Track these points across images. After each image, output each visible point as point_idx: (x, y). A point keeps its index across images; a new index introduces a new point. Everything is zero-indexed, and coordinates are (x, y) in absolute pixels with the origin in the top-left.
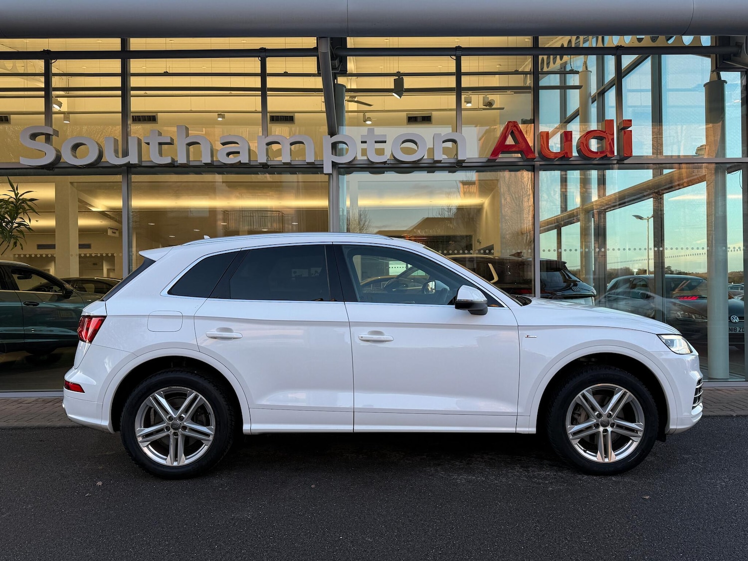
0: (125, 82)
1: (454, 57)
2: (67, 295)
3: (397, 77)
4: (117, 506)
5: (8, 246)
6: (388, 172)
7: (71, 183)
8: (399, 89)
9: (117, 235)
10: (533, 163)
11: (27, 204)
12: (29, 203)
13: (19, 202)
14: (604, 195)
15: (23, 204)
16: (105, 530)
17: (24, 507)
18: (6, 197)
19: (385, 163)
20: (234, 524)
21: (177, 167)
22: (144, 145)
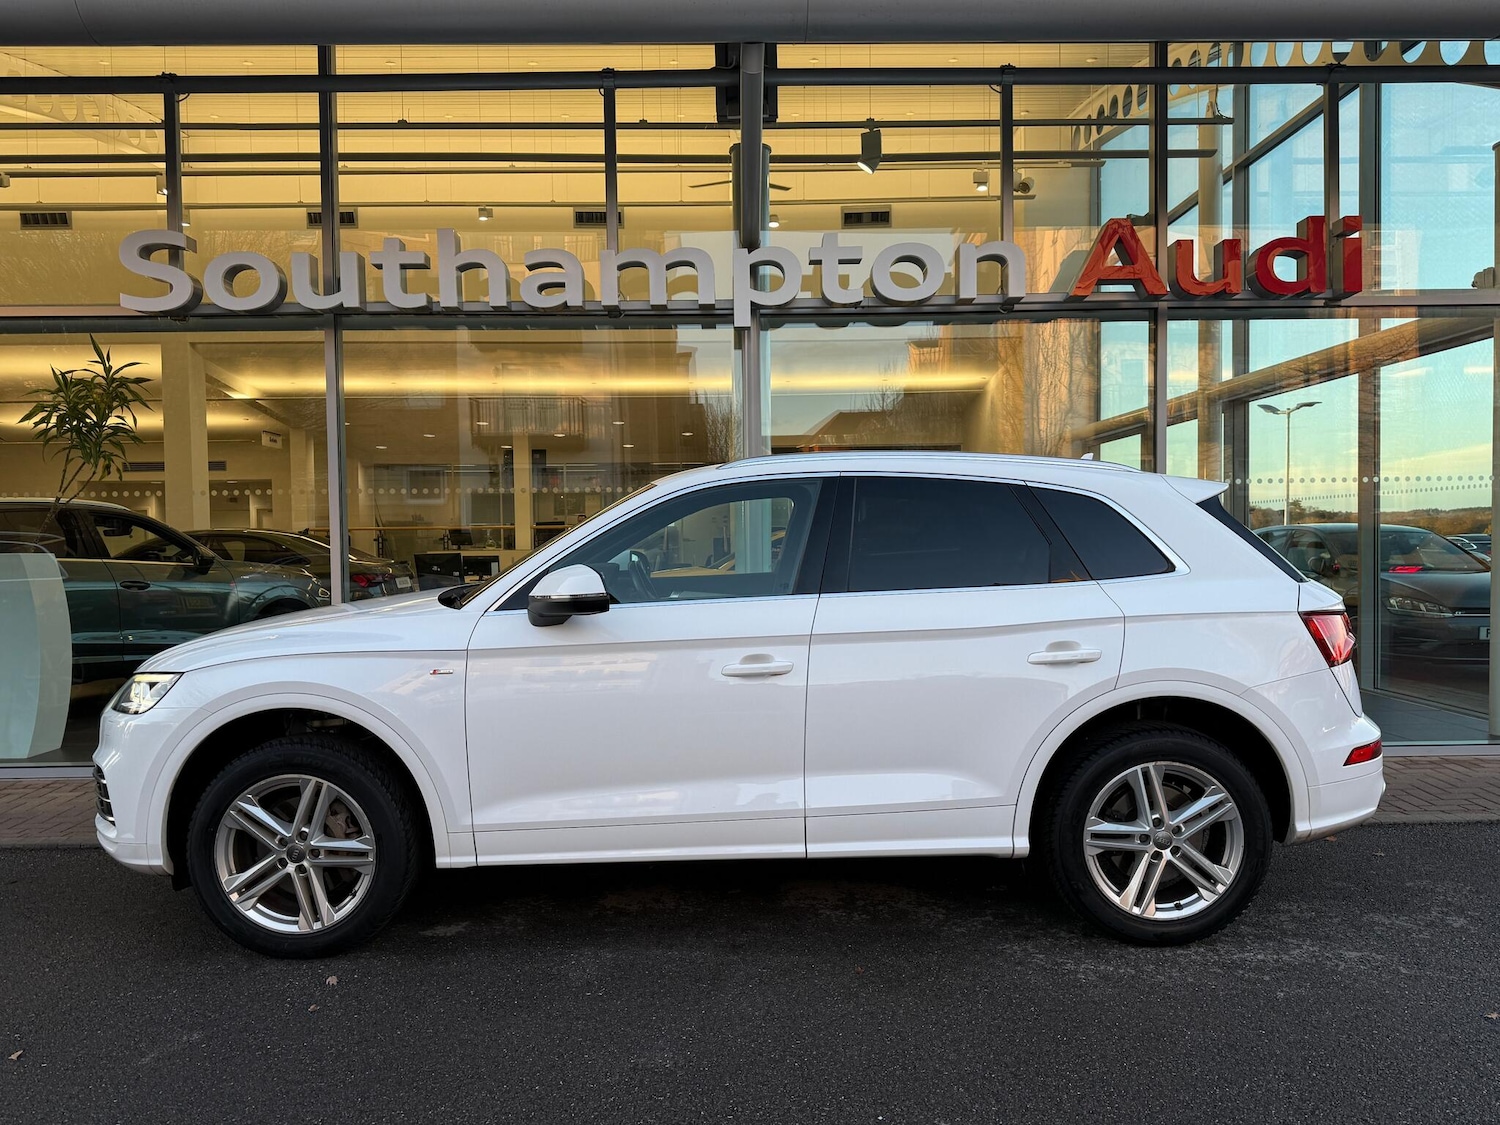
0: (327, 141)
1: (998, 88)
2: (202, 568)
3: (868, 130)
4: (380, 1037)
5: (94, 473)
6: (856, 324)
7: (193, 345)
8: (872, 154)
9: (279, 445)
10: (1155, 304)
11: (127, 388)
12: (133, 386)
13: (114, 385)
14: (1246, 370)
15: (120, 390)
16: (368, 1098)
17: (185, 1038)
18: (88, 376)
19: (857, 305)
20: (641, 1081)
21: (439, 313)
22: (370, 269)
